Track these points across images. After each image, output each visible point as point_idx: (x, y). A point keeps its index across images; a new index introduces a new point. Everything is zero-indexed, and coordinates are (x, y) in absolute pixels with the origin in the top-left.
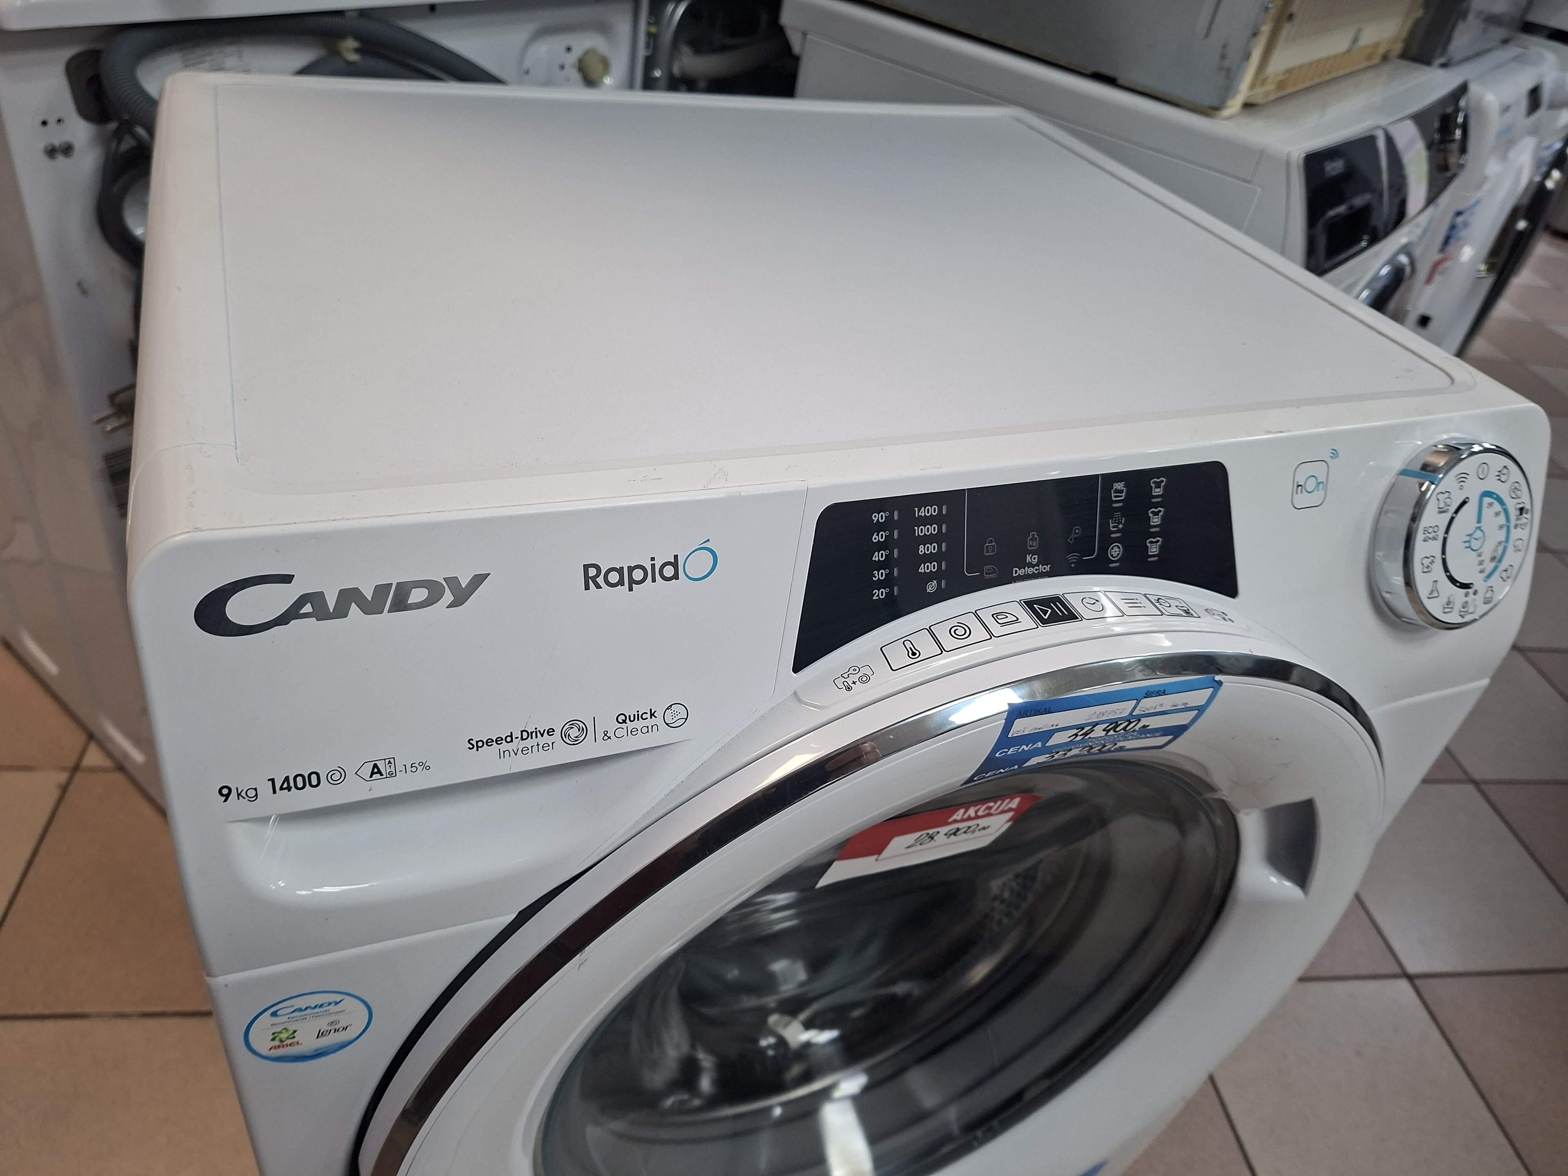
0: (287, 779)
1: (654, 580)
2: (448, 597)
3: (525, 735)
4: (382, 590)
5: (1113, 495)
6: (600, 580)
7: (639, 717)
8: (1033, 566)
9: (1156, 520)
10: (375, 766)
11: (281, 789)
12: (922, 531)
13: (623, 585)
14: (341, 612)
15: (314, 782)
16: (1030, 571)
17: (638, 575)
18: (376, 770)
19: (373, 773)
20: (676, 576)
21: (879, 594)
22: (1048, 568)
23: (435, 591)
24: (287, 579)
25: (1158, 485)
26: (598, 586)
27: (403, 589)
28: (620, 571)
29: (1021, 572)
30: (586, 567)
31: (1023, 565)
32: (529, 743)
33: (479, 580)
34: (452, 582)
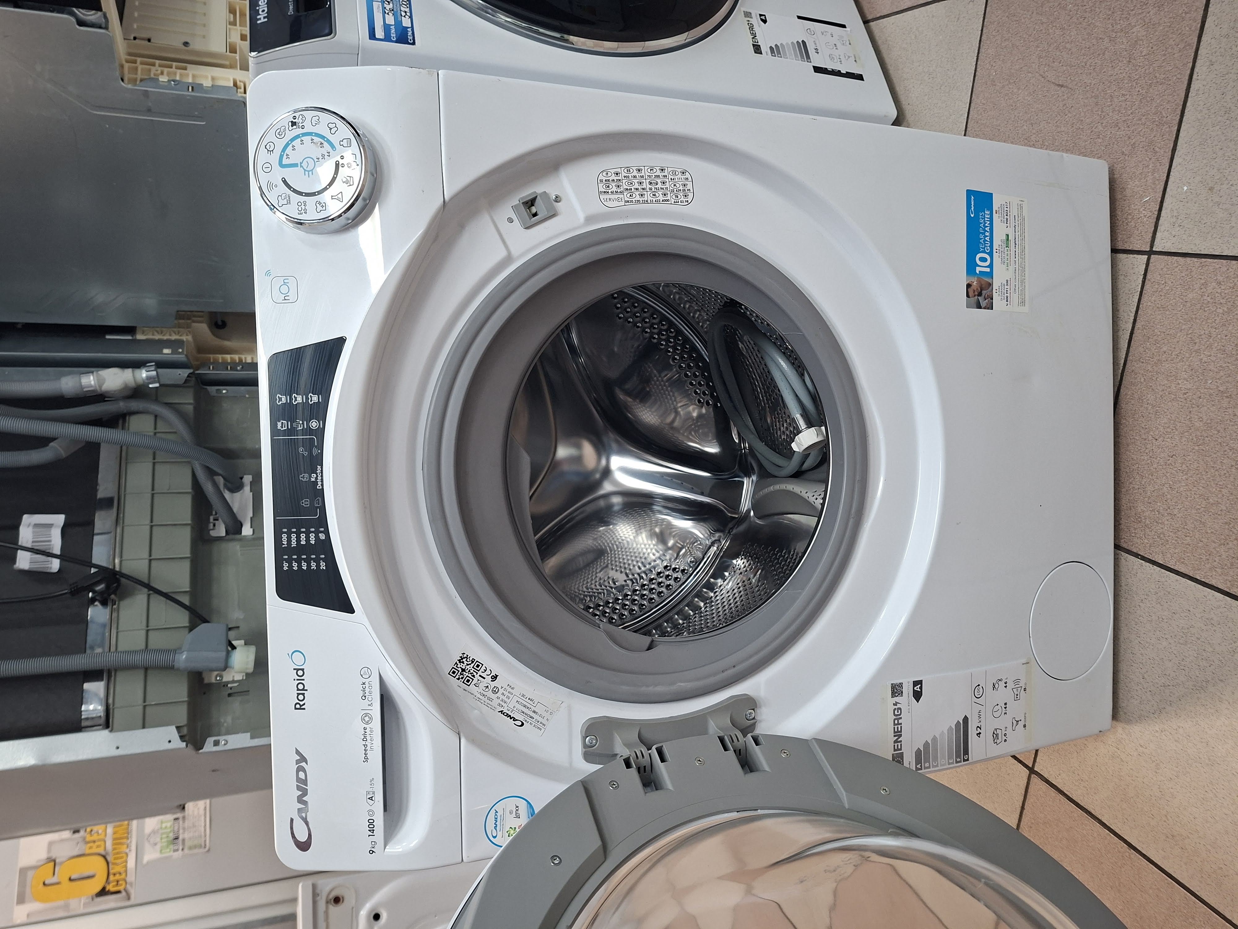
0: (369, 830)
1: (303, 680)
2: (303, 764)
3: (365, 739)
4: (298, 788)
5: (284, 429)
6: (302, 703)
7: (364, 690)
8: (317, 476)
9: (299, 399)
10: (369, 798)
11: (373, 833)
12: (294, 544)
13: (304, 694)
14: (305, 803)
15: (372, 821)
16: (319, 478)
17: (300, 687)
18: (371, 799)
19: (372, 800)
20: (303, 670)
21: (323, 565)
22: (319, 467)
23: (300, 769)
24: (292, 820)
25: (280, 399)
26: (304, 704)
27: (298, 779)
28: (298, 694)
29: (320, 483)
30: (296, 709)
31: (316, 483)
32: (368, 738)
33: (298, 752)
34: (298, 762)
